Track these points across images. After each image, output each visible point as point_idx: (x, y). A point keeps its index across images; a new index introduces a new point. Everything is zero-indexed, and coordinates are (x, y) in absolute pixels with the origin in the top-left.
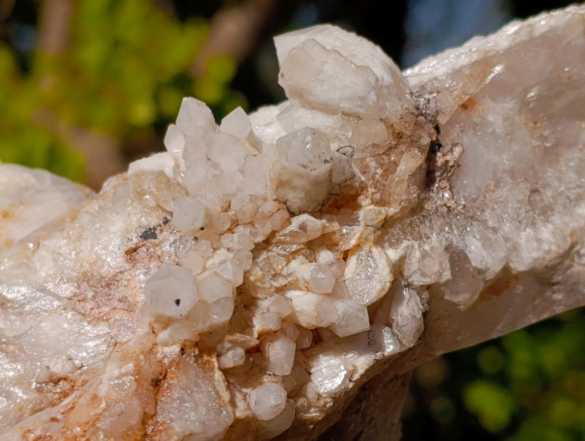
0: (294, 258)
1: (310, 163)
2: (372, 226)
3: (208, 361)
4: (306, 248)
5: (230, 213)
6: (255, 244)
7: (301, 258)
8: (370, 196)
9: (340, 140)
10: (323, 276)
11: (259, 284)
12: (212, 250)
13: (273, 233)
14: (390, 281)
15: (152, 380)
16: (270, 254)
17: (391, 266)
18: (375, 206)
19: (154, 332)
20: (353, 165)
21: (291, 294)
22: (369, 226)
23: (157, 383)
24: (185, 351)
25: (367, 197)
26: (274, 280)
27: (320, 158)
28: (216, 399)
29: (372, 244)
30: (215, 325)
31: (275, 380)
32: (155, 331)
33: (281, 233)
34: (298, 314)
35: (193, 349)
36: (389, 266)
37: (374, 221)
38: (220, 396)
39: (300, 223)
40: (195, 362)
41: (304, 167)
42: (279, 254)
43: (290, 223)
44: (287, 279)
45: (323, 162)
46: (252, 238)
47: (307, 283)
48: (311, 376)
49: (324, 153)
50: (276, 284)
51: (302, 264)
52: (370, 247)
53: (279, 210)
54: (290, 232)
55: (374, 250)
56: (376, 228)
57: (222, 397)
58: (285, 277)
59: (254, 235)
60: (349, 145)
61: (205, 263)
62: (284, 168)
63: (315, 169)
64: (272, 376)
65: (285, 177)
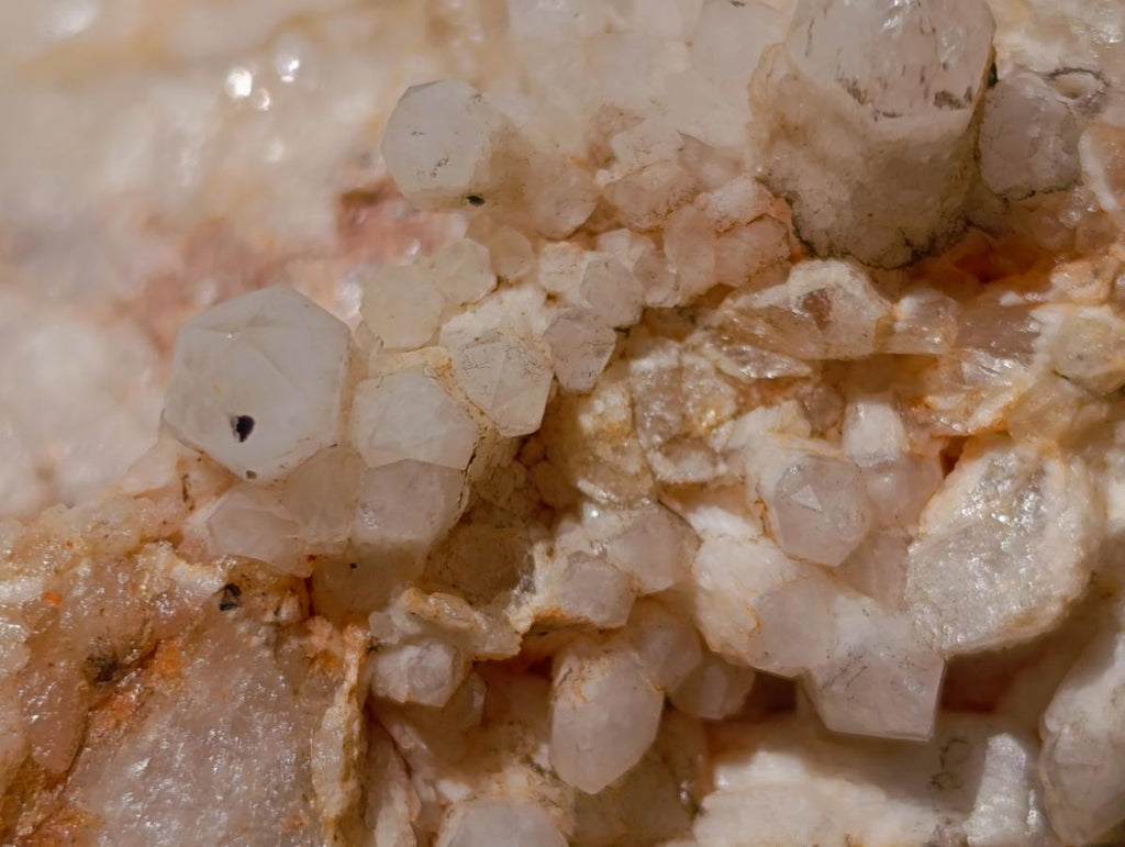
0: (767, 403)
1: (877, 87)
2: (1077, 382)
3: (326, 655)
4: (818, 378)
5: (603, 177)
6: (645, 310)
7: (787, 410)
8: (1109, 274)
9: (1071, 39)
10: (812, 501)
11: (604, 451)
12: (492, 282)
13: (719, 292)
14: (1064, 599)
15: (91, 659)
16: (688, 360)
17: (1095, 544)
18: (1117, 314)
19: (186, 497)
20: (1085, 143)
21: (711, 521)
22: (1066, 378)
23: (106, 672)
24: (243, 597)
25: (1096, 274)
26: (667, 454)
27: (922, 79)
28: (288, 797)
29: (1053, 443)
30: (367, 544)
31: (553, 793)
32: (192, 492)
33: (742, 301)
34: (702, 600)
35: (273, 600)
36: (1084, 543)
37: (1089, 367)
38: (312, 790)
39: (813, 288)
40: (267, 644)
41: (856, 93)
42: (719, 371)
43: (785, 276)
44: (715, 464)
45: (932, 99)
46: (638, 286)
47: (762, 506)
48: (698, 818)
49: (945, 66)
50: (667, 471)
51: (783, 431)
52: (1044, 453)
53: (760, 218)
54: (771, 308)
55: (1055, 467)
56: (1089, 391)
57: (315, 796)
58: (714, 457)
59: (649, 277)
60: (1096, 70)
61: (444, 316)
62: (796, 78)
63: (893, 116)
64: (547, 776)
65: (796, 113)
